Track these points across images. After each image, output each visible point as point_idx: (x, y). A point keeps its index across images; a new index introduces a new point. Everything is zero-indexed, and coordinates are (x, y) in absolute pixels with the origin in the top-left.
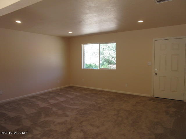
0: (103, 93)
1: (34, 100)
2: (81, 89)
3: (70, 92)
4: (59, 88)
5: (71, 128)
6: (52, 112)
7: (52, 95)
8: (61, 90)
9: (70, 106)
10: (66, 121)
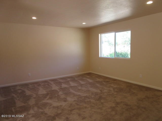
0: (115, 82)
1: (52, 83)
2: (98, 76)
3: (85, 78)
4: (79, 74)
5: (61, 113)
6: (56, 95)
7: (69, 79)
8: (79, 76)
9: (75, 92)
10: (61, 106)
